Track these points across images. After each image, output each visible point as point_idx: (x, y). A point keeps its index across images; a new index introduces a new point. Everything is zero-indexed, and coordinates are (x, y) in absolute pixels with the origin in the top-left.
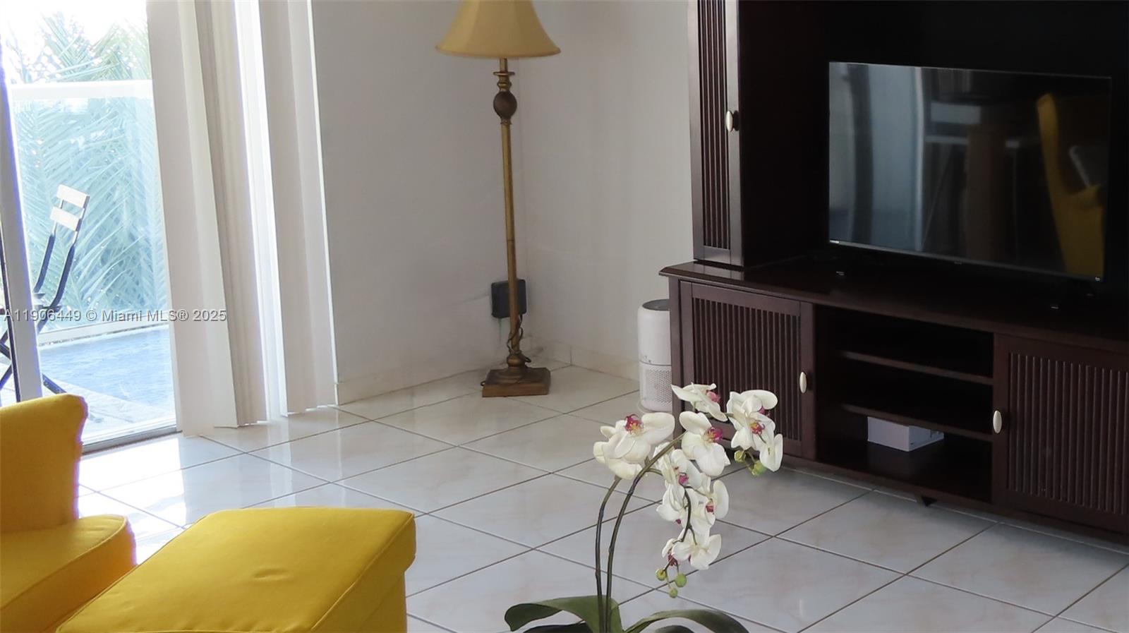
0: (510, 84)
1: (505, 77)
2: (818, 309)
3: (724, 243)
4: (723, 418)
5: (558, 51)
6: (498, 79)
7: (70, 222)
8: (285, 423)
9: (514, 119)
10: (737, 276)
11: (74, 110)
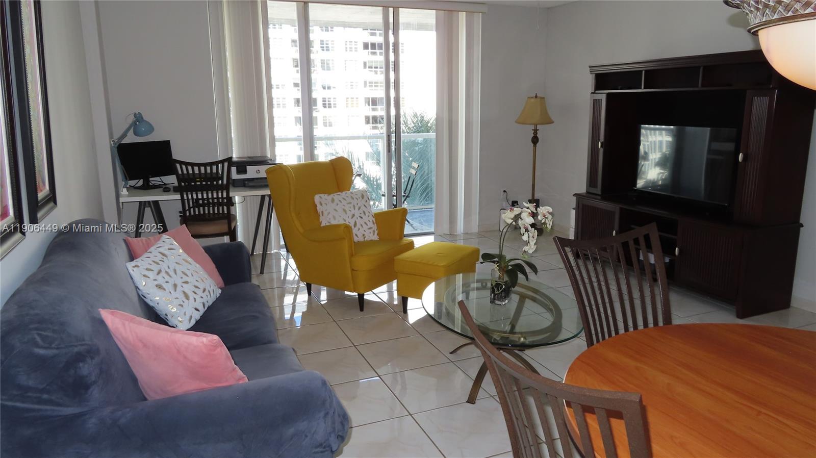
0: (537, 133)
1: (536, 131)
2: (621, 209)
3: (595, 186)
4: (535, 212)
5: (553, 122)
6: (533, 131)
7: (413, 172)
8: (462, 235)
9: (537, 145)
10: (599, 198)
11: (419, 142)
